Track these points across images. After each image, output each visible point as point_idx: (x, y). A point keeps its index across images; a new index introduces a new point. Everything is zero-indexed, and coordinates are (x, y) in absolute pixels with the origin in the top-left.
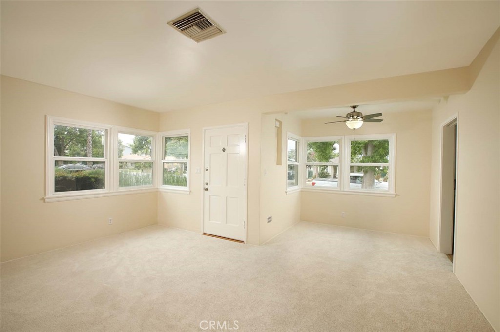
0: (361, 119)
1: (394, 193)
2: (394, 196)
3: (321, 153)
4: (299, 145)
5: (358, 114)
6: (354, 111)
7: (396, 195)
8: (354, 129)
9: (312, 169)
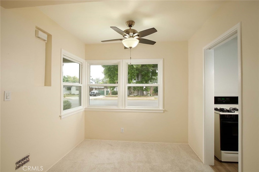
0: (137, 37)
1: (163, 109)
2: (163, 111)
3: (111, 79)
4: (82, 68)
5: (134, 32)
6: (130, 29)
7: (165, 111)
8: (131, 48)
9: (108, 90)
